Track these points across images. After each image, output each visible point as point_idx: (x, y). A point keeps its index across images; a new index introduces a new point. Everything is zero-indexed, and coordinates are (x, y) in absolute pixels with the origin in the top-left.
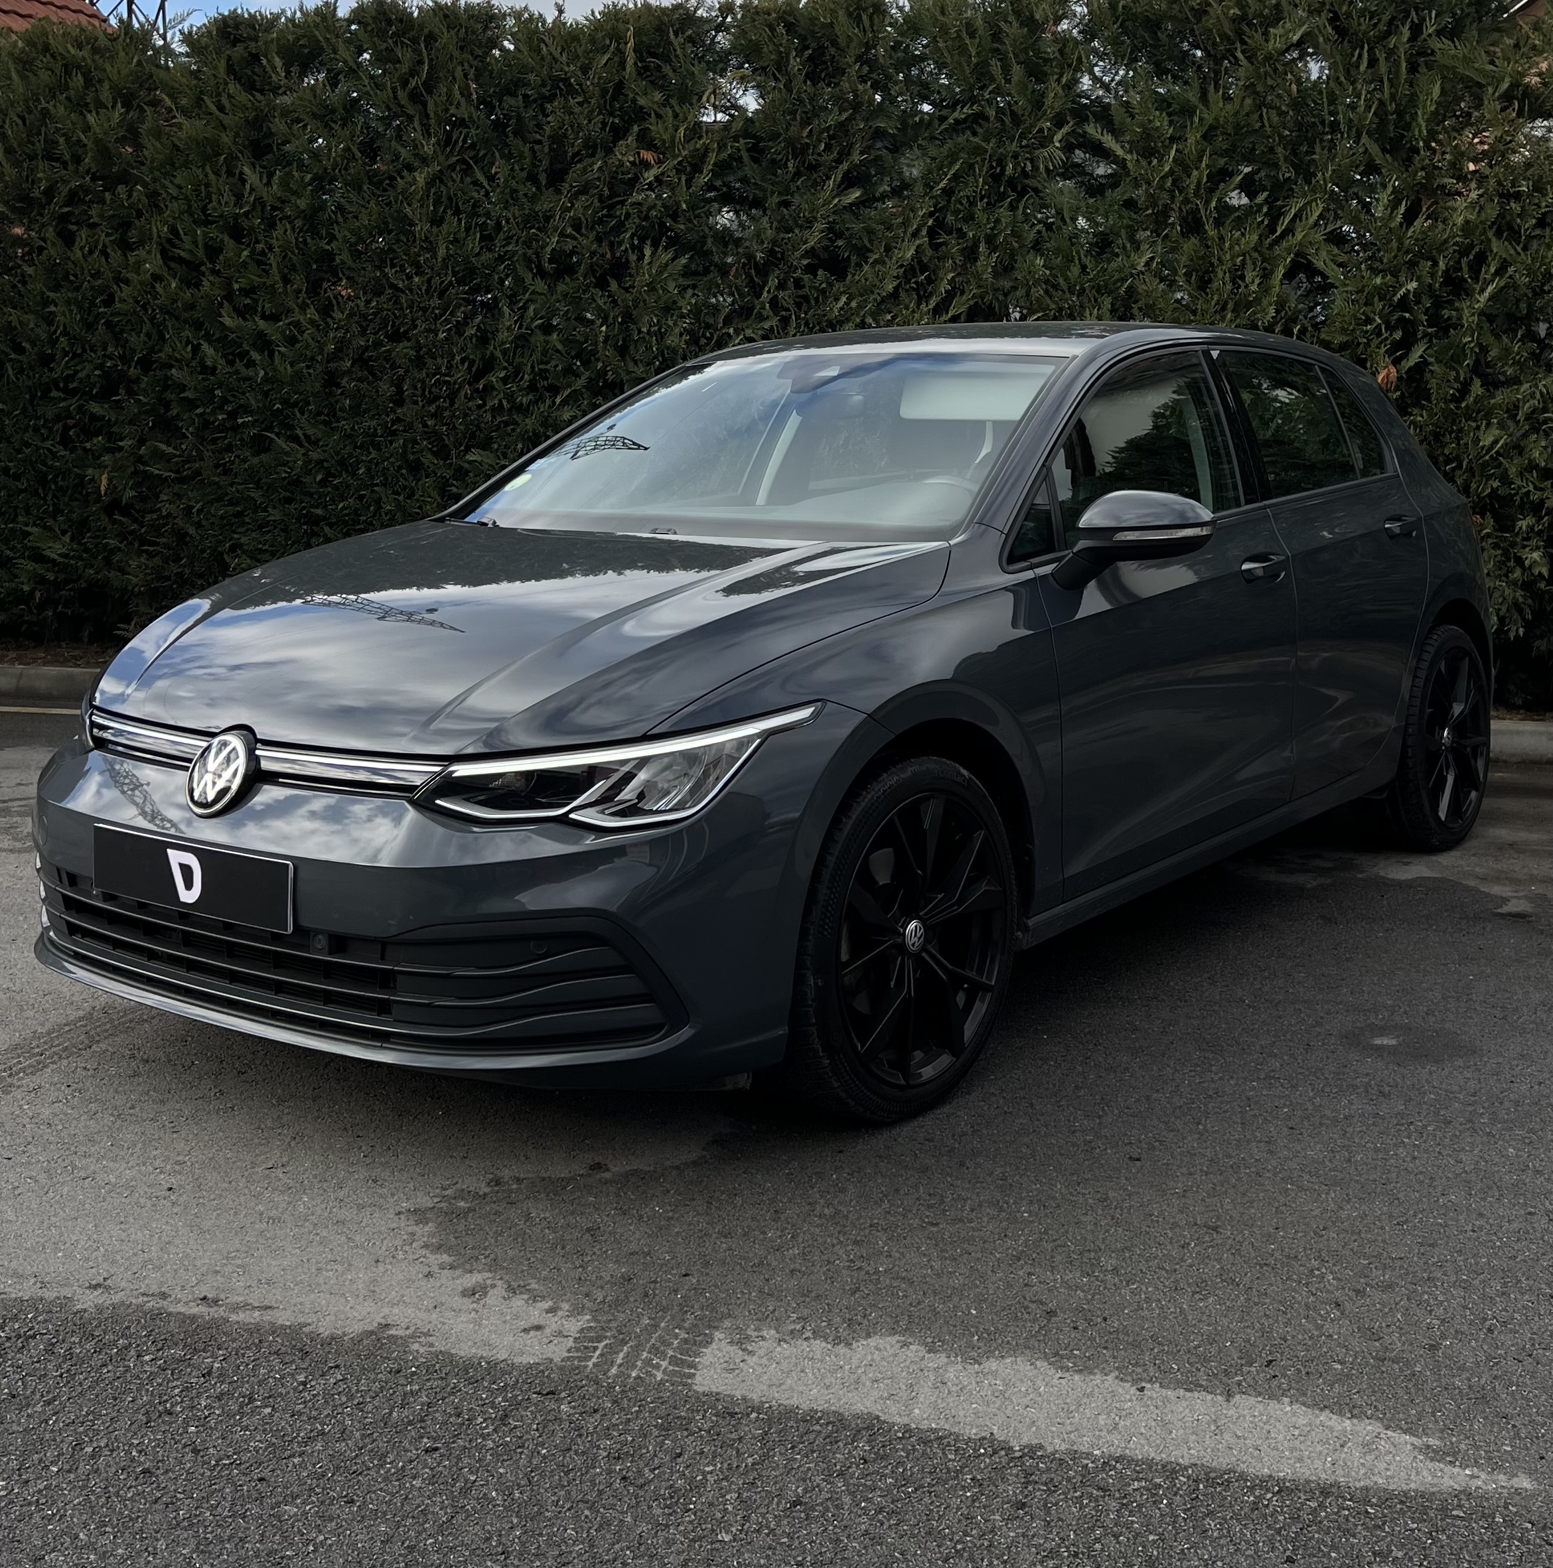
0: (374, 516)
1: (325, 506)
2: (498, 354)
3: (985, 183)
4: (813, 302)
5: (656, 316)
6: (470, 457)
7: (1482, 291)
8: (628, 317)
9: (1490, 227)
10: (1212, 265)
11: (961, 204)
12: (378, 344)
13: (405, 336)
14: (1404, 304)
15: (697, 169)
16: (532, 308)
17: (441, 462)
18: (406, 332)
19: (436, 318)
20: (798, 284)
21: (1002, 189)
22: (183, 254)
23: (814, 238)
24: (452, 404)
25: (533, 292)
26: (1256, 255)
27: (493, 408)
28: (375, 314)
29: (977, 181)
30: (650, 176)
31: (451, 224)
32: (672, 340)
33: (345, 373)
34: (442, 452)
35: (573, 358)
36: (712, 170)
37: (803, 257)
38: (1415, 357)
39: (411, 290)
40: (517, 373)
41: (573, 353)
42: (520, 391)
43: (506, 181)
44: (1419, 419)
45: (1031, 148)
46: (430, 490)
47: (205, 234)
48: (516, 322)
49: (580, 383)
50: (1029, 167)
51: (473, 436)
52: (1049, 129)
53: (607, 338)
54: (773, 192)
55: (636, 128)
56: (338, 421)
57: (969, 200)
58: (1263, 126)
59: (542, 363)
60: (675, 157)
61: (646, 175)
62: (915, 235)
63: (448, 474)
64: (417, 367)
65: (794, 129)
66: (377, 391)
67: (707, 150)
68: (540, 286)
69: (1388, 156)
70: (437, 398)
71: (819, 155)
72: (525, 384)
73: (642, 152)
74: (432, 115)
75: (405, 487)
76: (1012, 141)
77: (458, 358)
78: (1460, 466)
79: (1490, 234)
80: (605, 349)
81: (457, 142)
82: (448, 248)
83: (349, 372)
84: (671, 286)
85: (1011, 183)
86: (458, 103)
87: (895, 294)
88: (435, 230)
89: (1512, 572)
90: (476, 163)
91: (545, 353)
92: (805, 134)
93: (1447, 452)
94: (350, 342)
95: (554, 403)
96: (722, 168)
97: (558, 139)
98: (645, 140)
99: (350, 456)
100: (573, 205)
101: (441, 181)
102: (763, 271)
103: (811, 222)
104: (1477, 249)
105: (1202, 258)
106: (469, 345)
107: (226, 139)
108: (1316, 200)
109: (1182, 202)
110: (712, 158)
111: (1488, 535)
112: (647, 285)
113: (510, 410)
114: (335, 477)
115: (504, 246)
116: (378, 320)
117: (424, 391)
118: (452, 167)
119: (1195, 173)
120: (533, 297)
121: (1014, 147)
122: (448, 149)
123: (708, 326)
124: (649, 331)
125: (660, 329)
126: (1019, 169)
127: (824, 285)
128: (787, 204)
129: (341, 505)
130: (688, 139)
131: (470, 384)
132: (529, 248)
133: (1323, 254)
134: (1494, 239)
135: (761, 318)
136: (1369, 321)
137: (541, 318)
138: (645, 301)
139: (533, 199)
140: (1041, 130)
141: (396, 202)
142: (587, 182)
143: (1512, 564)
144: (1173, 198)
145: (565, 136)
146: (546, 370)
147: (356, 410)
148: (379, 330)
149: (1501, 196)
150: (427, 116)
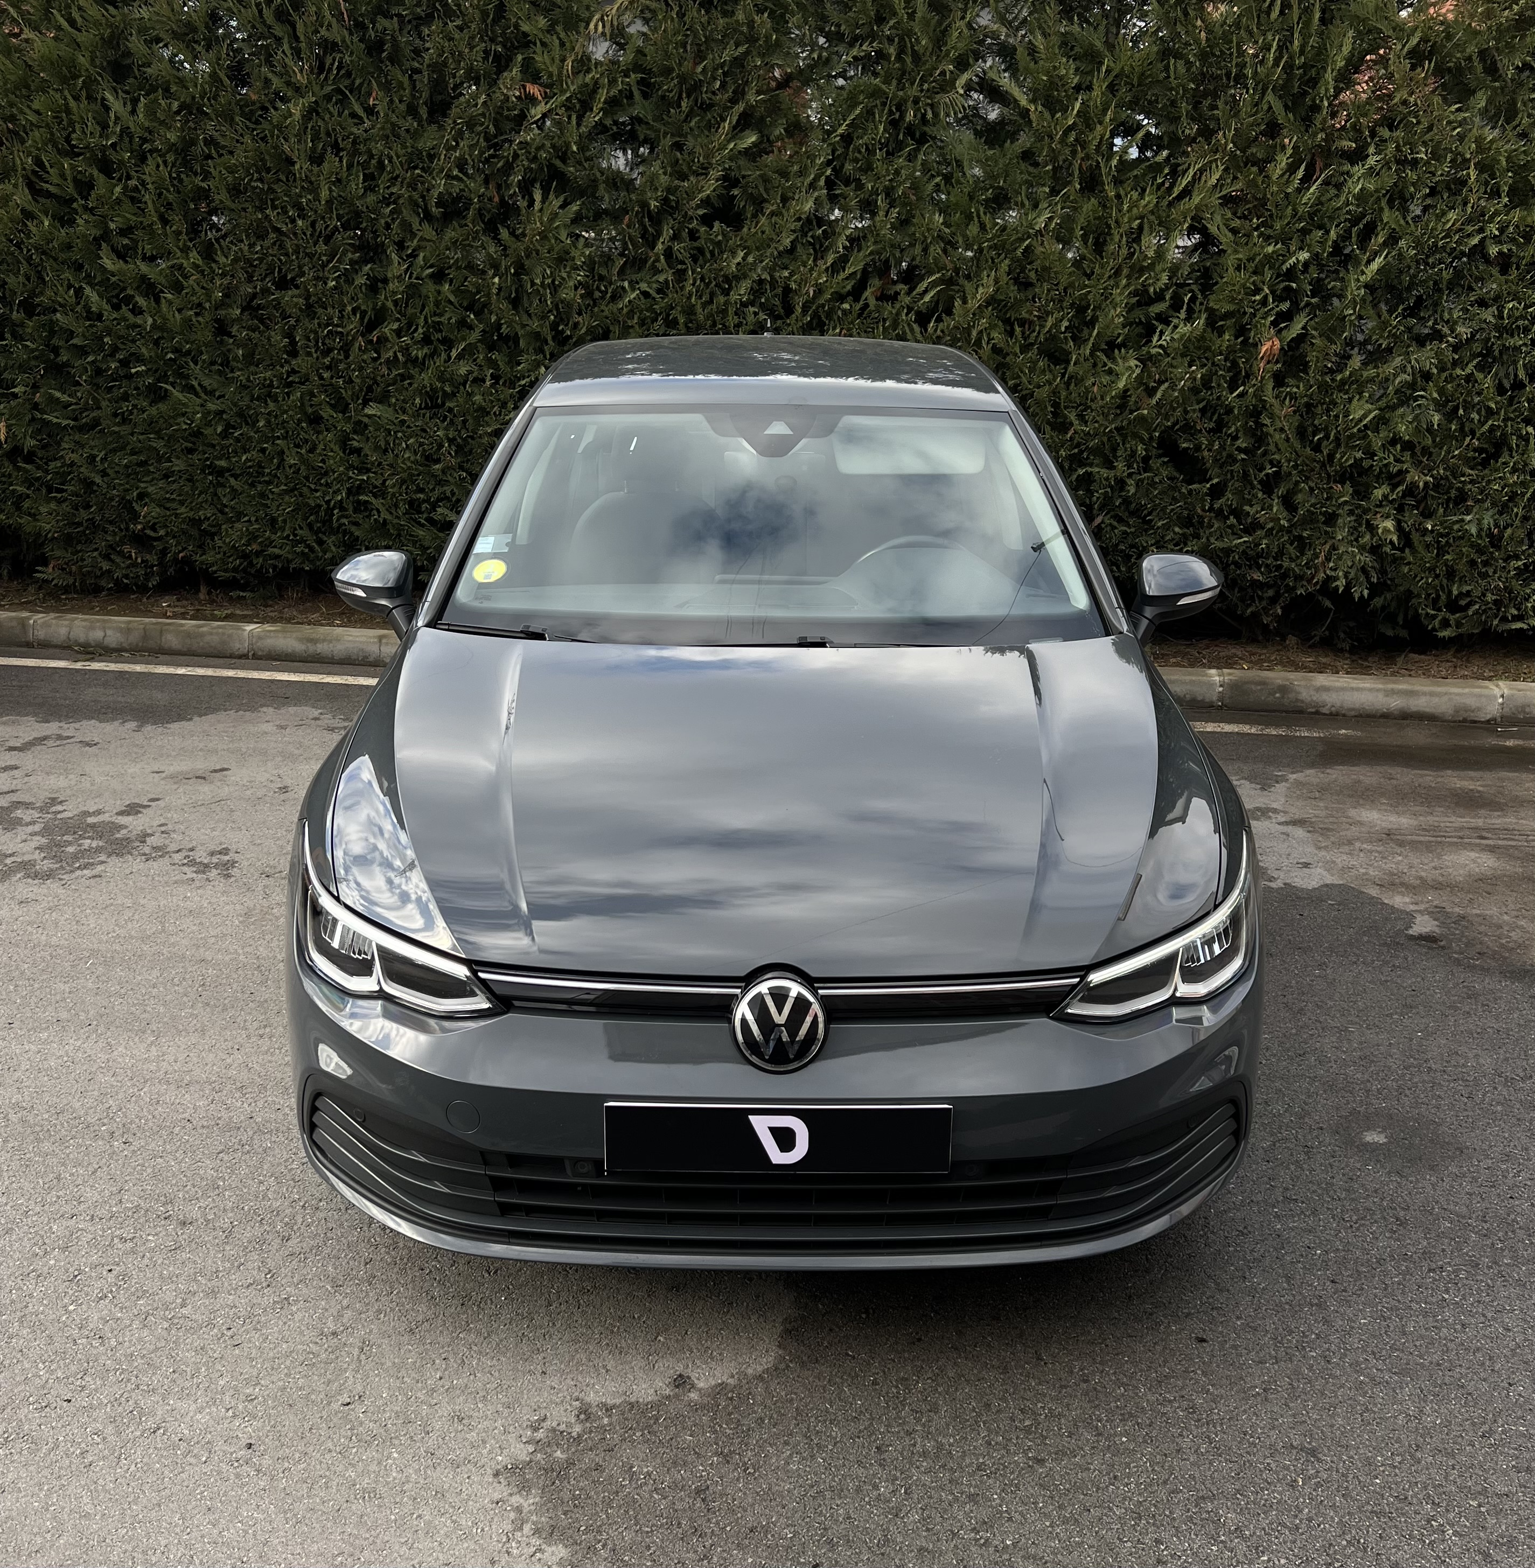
0: (278, 468)
1: (228, 458)
2: (390, 304)
3: (885, 130)
4: (708, 256)
5: (549, 267)
6: (368, 411)
7: (1369, 262)
8: (521, 269)
9: (1384, 195)
10: (1109, 227)
11: (860, 152)
12: (265, 291)
13: (292, 284)
14: (1291, 274)
15: (586, 106)
16: (422, 255)
17: (340, 415)
18: (293, 279)
19: (324, 266)
20: (693, 235)
21: (901, 137)
22: (52, 189)
23: (710, 186)
24: (347, 357)
25: (422, 239)
26: (1152, 218)
27: (388, 361)
28: (261, 260)
29: (876, 128)
30: (537, 112)
31: (331, 163)
32: (566, 294)
33: (234, 320)
34: (341, 405)
35: (467, 309)
36: (601, 109)
37: (698, 207)
38: (1296, 329)
39: (295, 234)
40: (409, 325)
41: (465, 304)
42: (415, 343)
43: (386, 115)
44: (1295, 390)
45: (932, 92)
46: (332, 445)
47: (73, 167)
48: (407, 269)
49: (475, 336)
50: (930, 115)
51: (370, 389)
52: (951, 72)
53: (500, 289)
54: (666, 134)
55: (520, 58)
56: (232, 371)
57: (867, 149)
58: (1169, 77)
59: (435, 314)
60: (563, 92)
61: (533, 112)
62: (812, 186)
63: (348, 428)
64: (308, 316)
65: (688, 65)
66: (269, 340)
67: (596, 85)
68: (428, 231)
69: (1291, 115)
70: (330, 350)
71: (714, 93)
72: (419, 335)
73: (528, 86)
74: (302, 38)
75: (306, 441)
76: (912, 84)
77: (349, 308)
78: (1327, 437)
79: (1384, 203)
80: (498, 300)
81: (330, 69)
82: (330, 190)
83: (239, 320)
84: (563, 235)
85: (910, 131)
86: (330, 25)
87: (791, 251)
88: (316, 169)
89: (1362, 537)
90: (351, 92)
91: (437, 303)
92: (699, 69)
93: (1316, 422)
94: (237, 287)
95: (450, 357)
96: (613, 104)
97: (438, 68)
98: (531, 73)
99: (249, 407)
100: (457, 144)
101: (318, 114)
102: (656, 220)
103: (706, 168)
104: (1368, 218)
105: (1099, 218)
106: (360, 295)
107: (82, 60)
108: (1216, 160)
109: (1082, 159)
110: (603, 95)
111: (1346, 502)
112: (539, 234)
113: (406, 363)
114: (234, 428)
115: (388, 187)
116: (264, 266)
117: (317, 342)
118: (328, 98)
119: (1099, 128)
120: (423, 243)
121: (913, 91)
122: (322, 77)
123: (601, 278)
124: (543, 283)
125: (553, 281)
126: (919, 116)
127: (720, 238)
128: (678, 146)
129: (244, 458)
130: (576, 73)
131: (363, 335)
132: (415, 190)
133: (1218, 218)
134: (1386, 210)
135: (657, 272)
136: (1258, 291)
137: (431, 266)
138: (537, 252)
139: (415, 135)
140: (943, 73)
141: (272, 137)
142: (472, 118)
143: (1363, 529)
144: (1074, 153)
145: (445, 64)
146: (439, 323)
147: (250, 359)
148: (266, 275)
149: (1398, 162)
150: (297, 39)
